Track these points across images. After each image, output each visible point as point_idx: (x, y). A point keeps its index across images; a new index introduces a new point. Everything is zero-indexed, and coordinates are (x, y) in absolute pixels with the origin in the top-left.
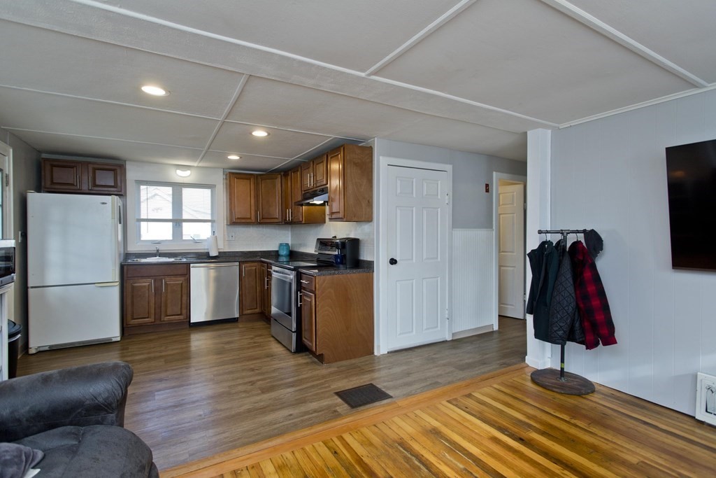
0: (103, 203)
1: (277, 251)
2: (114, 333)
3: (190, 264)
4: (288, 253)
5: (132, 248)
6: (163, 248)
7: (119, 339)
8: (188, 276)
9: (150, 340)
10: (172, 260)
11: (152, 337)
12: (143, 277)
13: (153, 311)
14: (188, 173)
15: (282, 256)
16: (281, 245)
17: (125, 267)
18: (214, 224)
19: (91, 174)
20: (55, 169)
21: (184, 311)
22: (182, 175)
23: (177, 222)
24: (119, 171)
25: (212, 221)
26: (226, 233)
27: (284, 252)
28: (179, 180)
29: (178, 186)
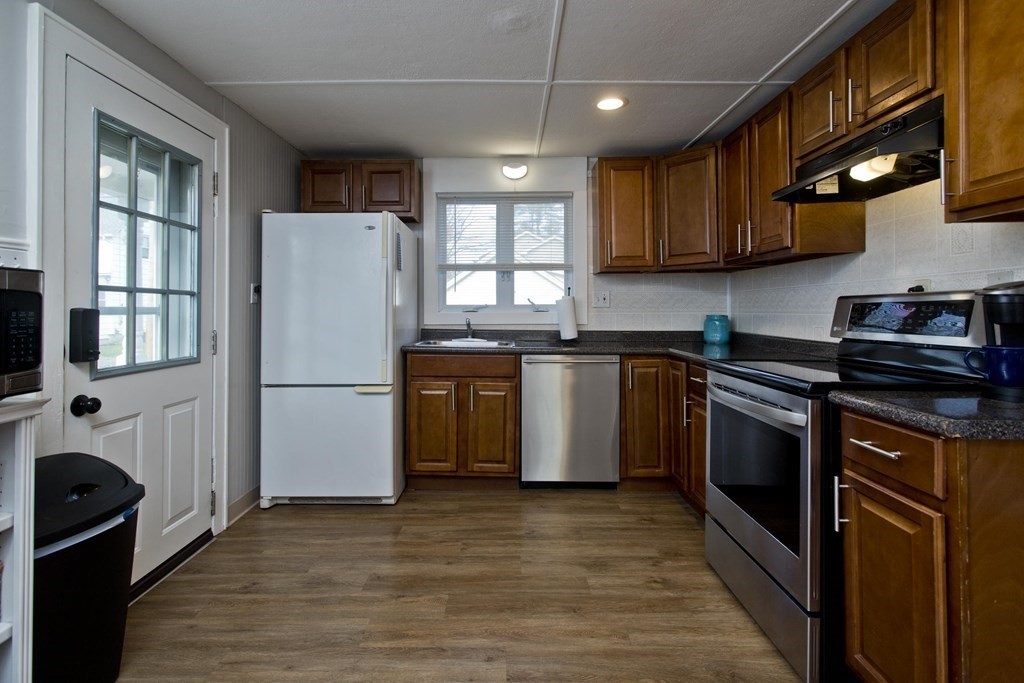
0: (371, 228)
1: (701, 333)
2: (384, 487)
3: (521, 354)
4: (726, 338)
5: (431, 321)
6: (478, 322)
7: (392, 501)
8: (516, 380)
9: (444, 514)
10: (494, 344)
11: (448, 506)
12: (437, 377)
13: (453, 449)
14: (521, 171)
15: (714, 344)
16: (710, 319)
17: (409, 356)
18: (570, 275)
19: (366, 181)
20: (318, 177)
21: (509, 456)
22: (513, 177)
23: (505, 271)
24: (406, 172)
25: (567, 268)
26: (592, 293)
27: (716, 336)
28: (507, 186)
29: (507, 201)
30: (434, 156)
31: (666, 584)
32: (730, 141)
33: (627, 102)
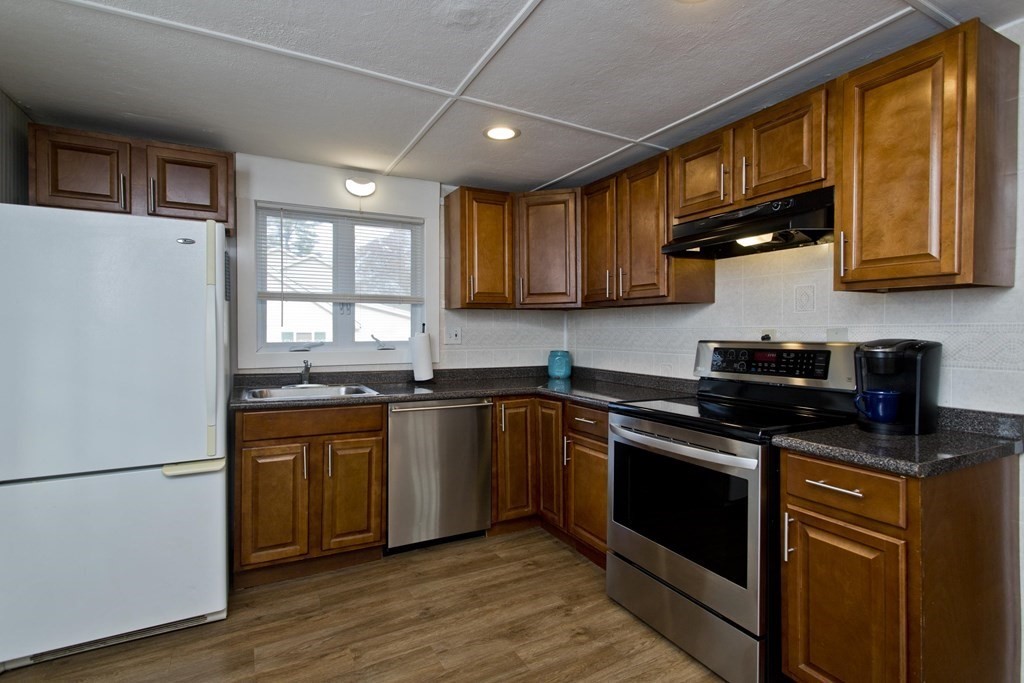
0: (187, 241)
1: (545, 369)
2: (212, 600)
3: (387, 403)
4: (569, 372)
5: (250, 363)
6: (321, 363)
7: (224, 615)
8: (382, 433)
9: (304, 615)
10: (341, 392)
11: (305, 601)
12: (279, 440)
13: (303, 526)
14: (368, 188)
15: (558, 378)
16: (553, 354)
17: (238, 415)
18: (419, 309)
19: (153, 176)
20: (63, 155)
21: (374, 522)
22: (359, 193)
23: (344, 303)
24: (221, 170)
25: (415, 303)
26: (444, 329)
27: (560, 371)
28: (352, 205)
29: (345, 220)
30: (250, 151)
31: (590, 633)
32: (593, 189)
33: (518, 133)
